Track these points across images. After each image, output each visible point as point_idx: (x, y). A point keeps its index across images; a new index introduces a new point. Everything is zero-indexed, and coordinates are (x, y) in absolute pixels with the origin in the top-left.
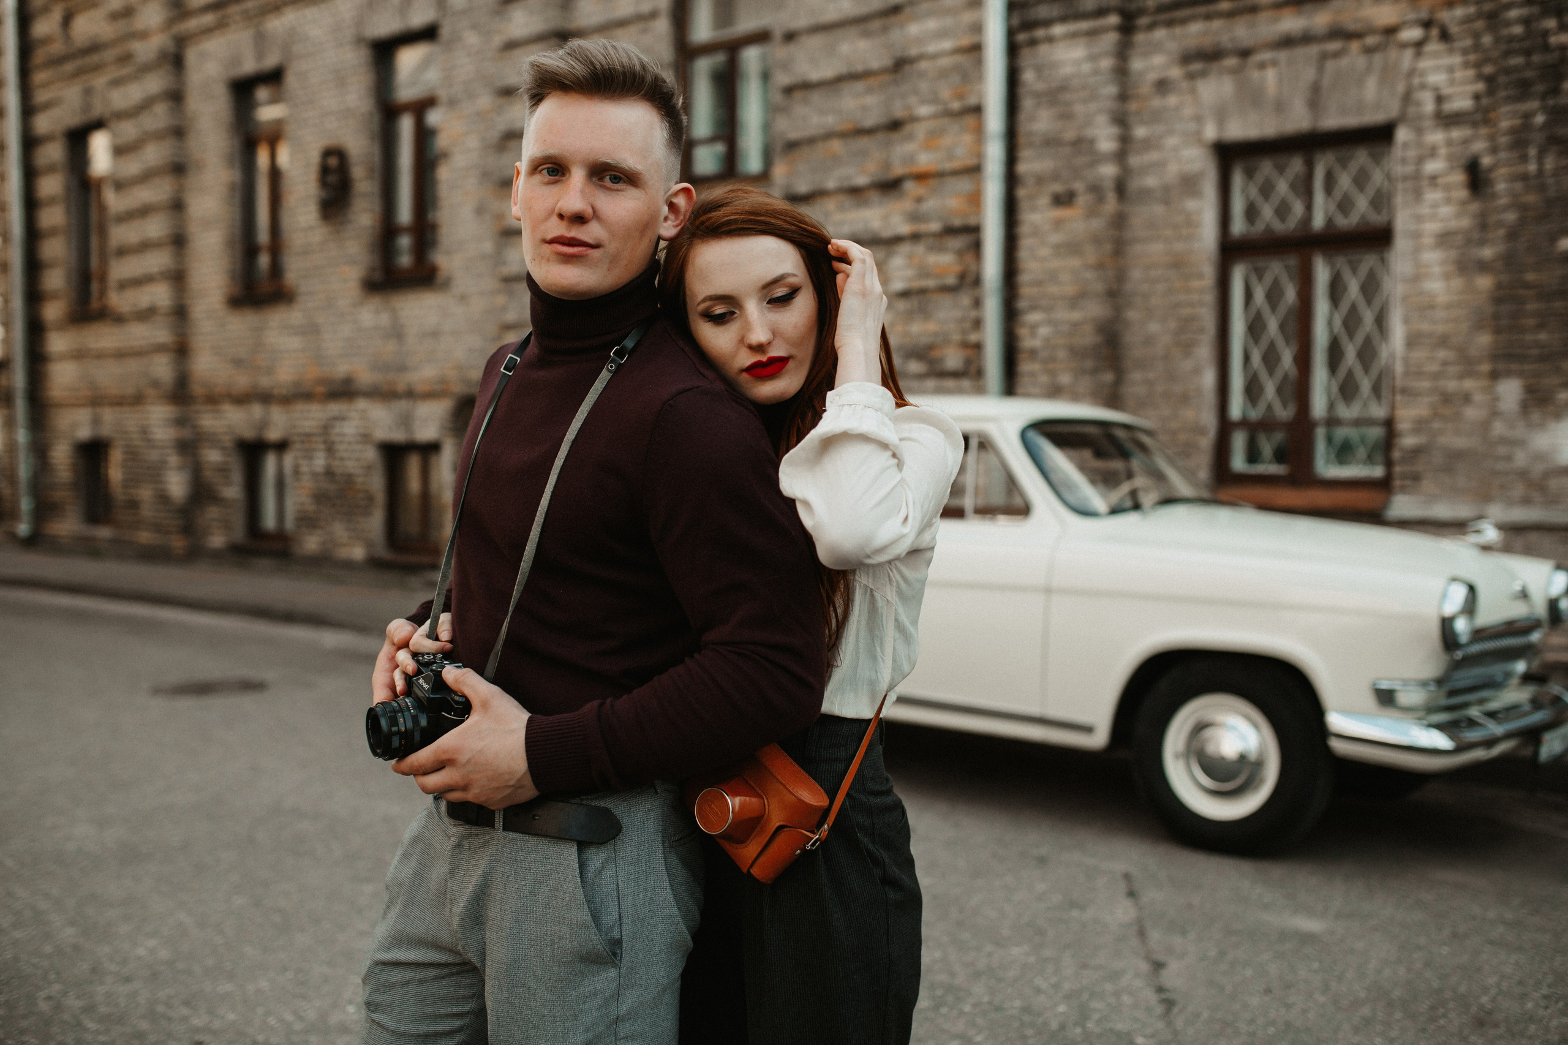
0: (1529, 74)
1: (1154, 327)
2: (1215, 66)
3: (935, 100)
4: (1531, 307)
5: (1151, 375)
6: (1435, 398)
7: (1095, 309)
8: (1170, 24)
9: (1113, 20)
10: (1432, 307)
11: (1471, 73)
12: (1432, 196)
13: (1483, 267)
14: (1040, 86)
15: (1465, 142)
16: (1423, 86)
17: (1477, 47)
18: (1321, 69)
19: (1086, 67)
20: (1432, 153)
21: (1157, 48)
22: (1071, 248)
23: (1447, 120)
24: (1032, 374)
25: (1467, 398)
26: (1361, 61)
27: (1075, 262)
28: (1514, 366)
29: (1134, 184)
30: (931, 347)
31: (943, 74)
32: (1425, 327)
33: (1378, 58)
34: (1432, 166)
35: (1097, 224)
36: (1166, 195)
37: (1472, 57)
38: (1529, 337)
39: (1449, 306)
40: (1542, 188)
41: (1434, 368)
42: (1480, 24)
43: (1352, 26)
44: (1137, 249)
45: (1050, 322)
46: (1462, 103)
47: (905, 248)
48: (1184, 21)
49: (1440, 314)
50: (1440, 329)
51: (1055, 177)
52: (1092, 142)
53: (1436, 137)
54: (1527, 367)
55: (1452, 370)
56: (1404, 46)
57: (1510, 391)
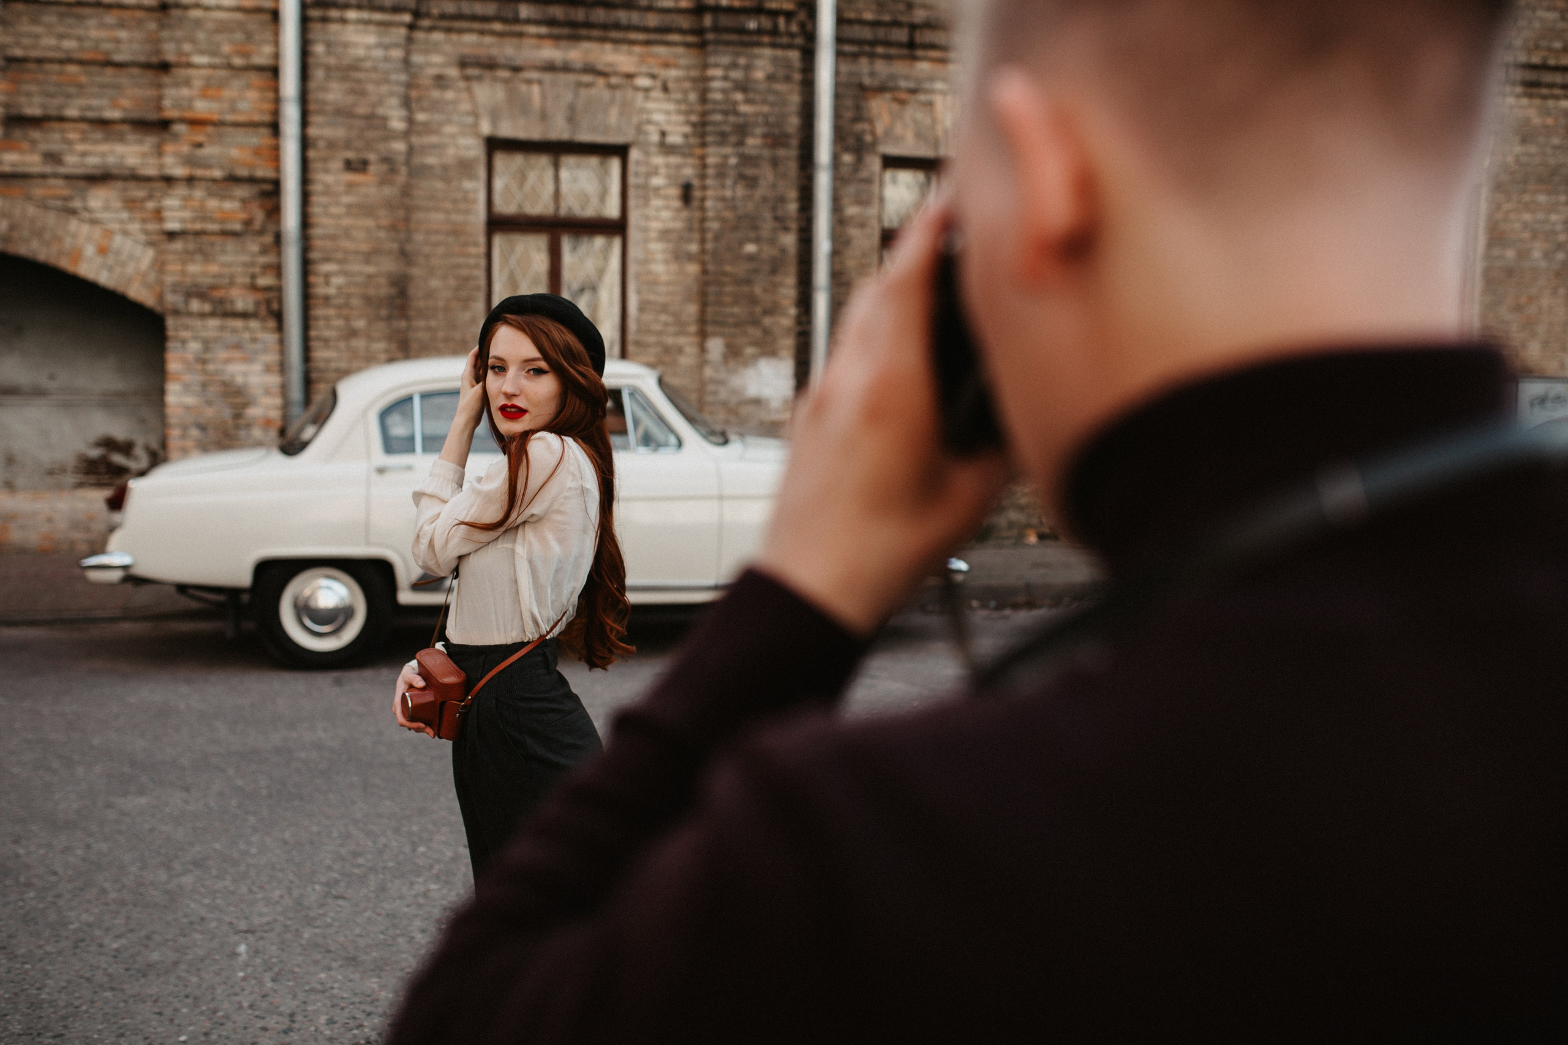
0: (727, 128)
1: (434, 283)
2: (487, 74)
3: (214, 53)
4: (729, 289)
5: (433, 323)
6: (658, 349)
7: (388, 265)
8: (449, 30)
9: (407, 18)
10: (655, 283)
11: (681, 118)
12: (656, 202)
13: (690, 257)
14: (332, 61)
15: (679, 167)
16: (649, 122)
17: (685, 101)
18: (576, 95)
19: (378, 53)
20: (655, 172)
21: (435, 48)
22: (365, 209)
23: (666, 148)
24: (327, 319)
25: (680, 350)
26: (606, 94)
27: (370, 223)
28: (718, 329)
29: (417, 160)
30: (214, 288)
31: (223, 28)
32: (652, 297)
33: (618, 94)
34: (657, 181)
35: (388, 191)
36: (445, 173)
37: (683, 107)
38: (728, 310)
39: (668, 283)
40: (734, 208)
41: (657, 327)
42: (687, 85)
43: (601, 67)
44: (419, 216)
45: (345, 273)
46: (675, 139)
47: (181, 190)
48: (460, 31)
49: (662, 289)
50: (661, 299)
51: (348, 145)
52: (385, 119)
53: (659, 160)
54: (727, 330)
55: (671, 329)
56: (637, 89)
57: (716, 346)
